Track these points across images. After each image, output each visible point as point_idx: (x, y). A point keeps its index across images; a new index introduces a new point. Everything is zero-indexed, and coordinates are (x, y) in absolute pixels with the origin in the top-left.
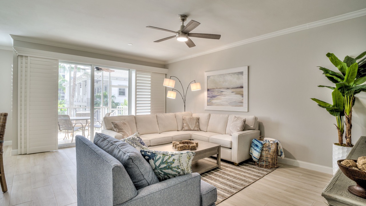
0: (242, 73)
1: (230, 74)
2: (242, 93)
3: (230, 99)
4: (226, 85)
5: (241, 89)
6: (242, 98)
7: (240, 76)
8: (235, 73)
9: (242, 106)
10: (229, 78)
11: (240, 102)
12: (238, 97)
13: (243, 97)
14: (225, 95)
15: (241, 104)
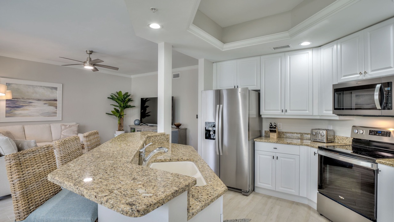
0: (56, 89)
1: (42, 87)
2: (55, 105)
3: (41, 110)
4: (38, 96)
5: (55, 102)
6: (56, 110)
7: (54, 91)
8: (49, 87)
9: (56, 116)
10: (41, 90)
11: (54, 113)
12: (52, 109)
13: (57, 108)
14: (35, 106)
15: (54, 114)
